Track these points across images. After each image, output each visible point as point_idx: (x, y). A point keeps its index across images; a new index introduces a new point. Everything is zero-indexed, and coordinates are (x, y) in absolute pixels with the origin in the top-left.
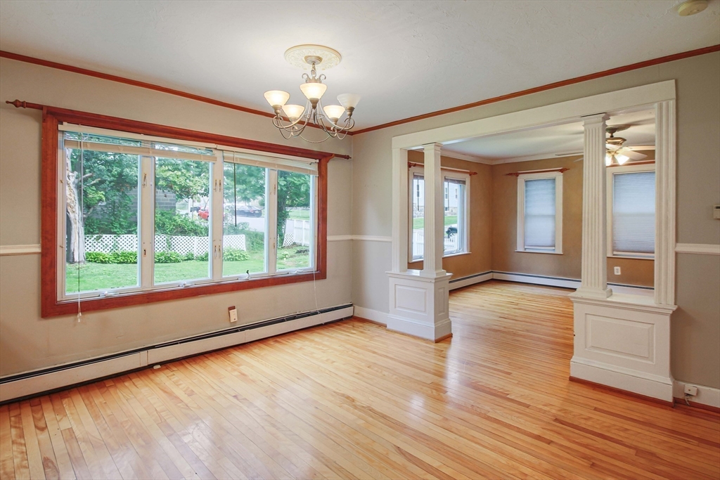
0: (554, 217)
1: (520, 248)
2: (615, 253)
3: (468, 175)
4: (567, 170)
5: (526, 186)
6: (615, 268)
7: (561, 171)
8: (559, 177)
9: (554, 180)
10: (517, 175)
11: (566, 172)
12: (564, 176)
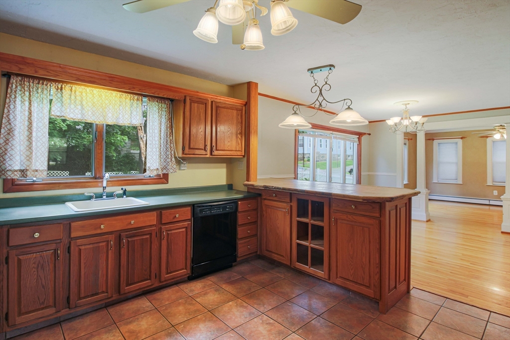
0: (457, 164)
1: (435, 181)
2: (494, 183)
3: (407, 140)
4: (465, 138)
5: (439, 146)
6: (494, 191)
7: (462, 138)
8: (460, 141)
9: (457, 143)
10: (433, 140)
11: (464, 139)
12: (463, 141)
